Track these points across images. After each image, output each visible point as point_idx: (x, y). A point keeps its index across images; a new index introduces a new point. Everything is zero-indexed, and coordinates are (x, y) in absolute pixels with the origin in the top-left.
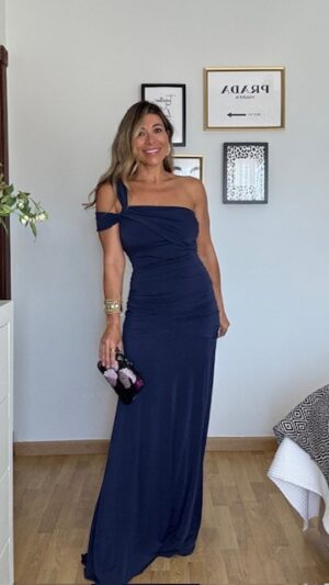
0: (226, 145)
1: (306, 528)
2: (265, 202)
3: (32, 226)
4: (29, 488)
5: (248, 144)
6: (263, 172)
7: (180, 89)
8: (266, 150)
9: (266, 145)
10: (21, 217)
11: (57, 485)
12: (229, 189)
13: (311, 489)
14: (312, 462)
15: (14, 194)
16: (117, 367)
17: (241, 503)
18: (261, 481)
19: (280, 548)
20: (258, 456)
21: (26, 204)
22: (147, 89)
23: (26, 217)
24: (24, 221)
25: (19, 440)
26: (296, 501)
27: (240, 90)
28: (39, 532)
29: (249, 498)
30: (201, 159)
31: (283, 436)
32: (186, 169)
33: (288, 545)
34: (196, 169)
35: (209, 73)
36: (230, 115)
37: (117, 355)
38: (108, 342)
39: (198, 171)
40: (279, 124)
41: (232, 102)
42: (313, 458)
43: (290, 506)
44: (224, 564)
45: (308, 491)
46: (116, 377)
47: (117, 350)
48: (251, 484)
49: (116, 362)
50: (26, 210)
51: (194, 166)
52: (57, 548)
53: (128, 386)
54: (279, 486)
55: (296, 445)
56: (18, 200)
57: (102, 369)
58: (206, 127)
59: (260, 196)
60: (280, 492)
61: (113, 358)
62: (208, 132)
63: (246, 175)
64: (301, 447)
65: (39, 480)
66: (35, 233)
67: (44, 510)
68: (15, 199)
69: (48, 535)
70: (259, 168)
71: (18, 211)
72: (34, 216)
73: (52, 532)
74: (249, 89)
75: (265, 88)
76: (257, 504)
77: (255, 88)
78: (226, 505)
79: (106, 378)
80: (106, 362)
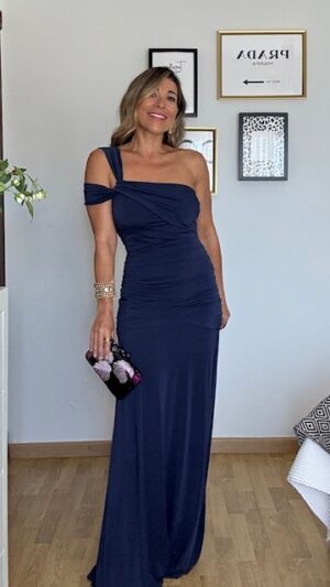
0: (241, 116)
1: (329, 538)
2: (285, 178)
3: (28, 204)
4: (25, 494)
5: (266, 115)
6: (283, 144)
7: (192, 54)
8: (286, 121)
9: (285, 115)
10: (17, 196)
11: (56, 491)
12: (245, 164)
15: (9, 170)
16: (111, 358)
17: (258, 510)
18: (280, 486)
19: (300, 560)
20: (277, 459)
21: (22, 181)
22: (154, 54)
23: (22, 196)
24: (19, 200)
25: (15, 441)
26: (317, 507)
27: (257, 55)
28: (37, 542)
29: (267, 505)
30: (214, 131)
31: (305, 437)
32: (198, 142)
33: (309, 556)
34: (209, 141)
35: (223, 37)
36: (246, 82)
37: (112, 345)
38: (101, 331)
39: (212, 144)
40: (300, 93)
41: (248, 68)
43: (313, 514)
46: (110, 369)
47: (112, 340)
48: (269, 489)
50: (21, 188)
51: (206, 140)
52: (57, 559)
53: (124, 380)
54: (300, 492)
55: (318, 447)
56: (13, 177)
57: (92, 360)
58: (220, 96)
59: (279, 173)
60: (302, 498)
61: (108, 348)
62: (222, 101)
63: (264, 148)
64: (324, 449)
65: (36, 485)
66: (31, 212)
67: (43, 516)
68: (9, 176)
69: (47, 545)
70: (277, 141)
71: (13, 189)
72: (31, 195)
73: (50, 542)
74: (267, 54)
75: (284, 53)
76: (276, 513)
77: (274, 53)
78: (242, 512)
79: (97, 371)
80: (98, 353)
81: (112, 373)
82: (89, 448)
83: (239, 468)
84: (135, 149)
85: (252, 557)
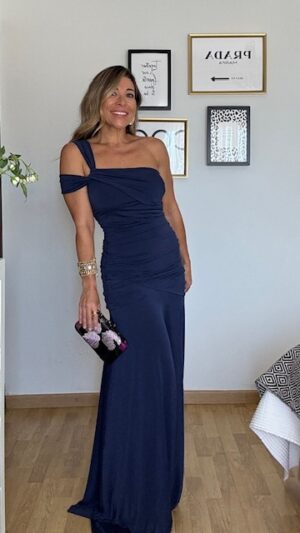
0: (210, 109)
1: (286, 478)
2: (247, 163)
3: (23, 185)
4: (20, 439)
5: (231, 108)
6: (246, 134)
7: (166, 55)
8: (248, 114)
9: (248, 109)
10: (12, 179)
11: (47, 437)
12: (213, 150)
13: (292, 441)
14: (293, 413)
15: (6, 156)
16: (100, 330)
17: (224, 453)
18: (243, 432)
19: (262, 497)
20: (240, 409)
21: (17, 166)
22: (133, 55)
23: (17, 179)
24: (15, 182)
25: (11, 394)
26: (277, 452)
27: (223, 56)
28: (30, 482)
29: (232, 448)
30: (185, 122)
31: (265, 390)
32: (171, 132)
33: (269, 494)
34: (181, 131)
35: (194, 40)
36: (213, 79)
38: (89, 305)
39: (183, 133)
40: (261, 89)
41: (215, 67)
42: (293, 410)
43: (272, 457)
44: (207, 512)
45: (289, 443)
46: (99, 339)
48: (234, 435)
49: (99, 325)
50: (17, 172)
52: (48, 497)
53: (112, 347)
54: (260, 437)
55: (277, 398)
56: (9, 162)
57: (82, 331)
58: (190, 91)
59: (242, 158)
60: (262, 443)
61: (96, 321)
62: (193, 96)
63: (229, 137)
64: (282, 400)
65: (29, 431)
66: (25, 193)
67: (35, 459)
68: (6, 161)
69: (39, 484)
70: (242, 132)
71: (10, 173)
72: (25, 178)
73: (42, 481)
74: (232, 55)
75: (247, 54)
76: (239, 455)
77: (238, 54)
78: (210, 456)
79: (87, 340)
80: (87, 325)
81: (101, 342)
82: (77, 399)
83: (207, 417)
84: (102, 142)
85: (220, 495)
